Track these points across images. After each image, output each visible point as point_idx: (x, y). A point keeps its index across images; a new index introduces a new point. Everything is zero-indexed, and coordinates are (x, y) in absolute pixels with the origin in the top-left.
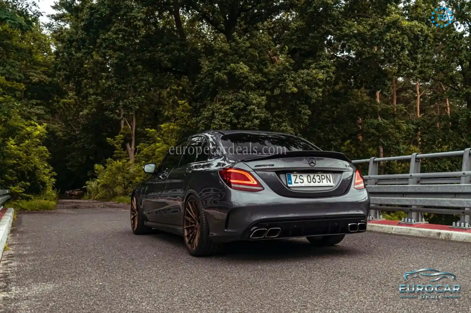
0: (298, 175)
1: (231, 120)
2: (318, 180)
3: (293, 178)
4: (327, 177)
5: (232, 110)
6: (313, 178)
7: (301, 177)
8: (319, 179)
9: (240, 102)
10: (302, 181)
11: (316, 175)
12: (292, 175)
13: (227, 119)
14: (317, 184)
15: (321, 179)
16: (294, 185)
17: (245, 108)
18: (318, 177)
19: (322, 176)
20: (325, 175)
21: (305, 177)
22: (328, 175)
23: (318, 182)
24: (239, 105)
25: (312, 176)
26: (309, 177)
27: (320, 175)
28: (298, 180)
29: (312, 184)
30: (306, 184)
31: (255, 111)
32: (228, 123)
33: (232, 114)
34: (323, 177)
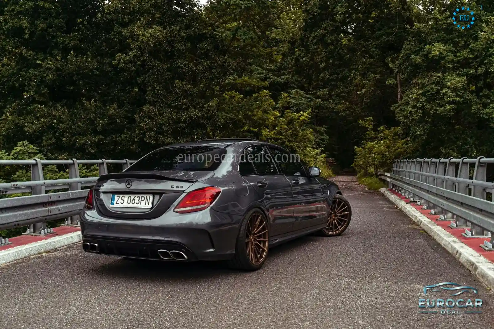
0: (121, 196)
1: (423, 106)
2: (137, 201)
3: (116, 198)
4: (147, 199)
5: (423, 94)
6: (134, 199)
7: (123, 198)
8: (139, 200)
9: (434, 86)
10: (122, 202)
11: (137, 196)
12: (116, 196)
13: (418, 105)
14: (135, 205)
15: (140, 200)
16: (115, 205)
17: (438, 92)
18: (138, 198)
19: (142, 197)
20: (145, 196)
21: (126, 198)
22: (148, 197)
23: (137, 203)
24: (432, 89)
25: (133, 197)
26: (130, 198)
27: (140, 196)
28: (120, 201)
29: (131, 205)
30: (125, 205)
31: (447, 95)
32: (419, 109)
33: (424, 98)
34: (143, 199)
